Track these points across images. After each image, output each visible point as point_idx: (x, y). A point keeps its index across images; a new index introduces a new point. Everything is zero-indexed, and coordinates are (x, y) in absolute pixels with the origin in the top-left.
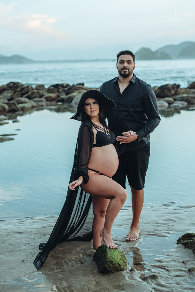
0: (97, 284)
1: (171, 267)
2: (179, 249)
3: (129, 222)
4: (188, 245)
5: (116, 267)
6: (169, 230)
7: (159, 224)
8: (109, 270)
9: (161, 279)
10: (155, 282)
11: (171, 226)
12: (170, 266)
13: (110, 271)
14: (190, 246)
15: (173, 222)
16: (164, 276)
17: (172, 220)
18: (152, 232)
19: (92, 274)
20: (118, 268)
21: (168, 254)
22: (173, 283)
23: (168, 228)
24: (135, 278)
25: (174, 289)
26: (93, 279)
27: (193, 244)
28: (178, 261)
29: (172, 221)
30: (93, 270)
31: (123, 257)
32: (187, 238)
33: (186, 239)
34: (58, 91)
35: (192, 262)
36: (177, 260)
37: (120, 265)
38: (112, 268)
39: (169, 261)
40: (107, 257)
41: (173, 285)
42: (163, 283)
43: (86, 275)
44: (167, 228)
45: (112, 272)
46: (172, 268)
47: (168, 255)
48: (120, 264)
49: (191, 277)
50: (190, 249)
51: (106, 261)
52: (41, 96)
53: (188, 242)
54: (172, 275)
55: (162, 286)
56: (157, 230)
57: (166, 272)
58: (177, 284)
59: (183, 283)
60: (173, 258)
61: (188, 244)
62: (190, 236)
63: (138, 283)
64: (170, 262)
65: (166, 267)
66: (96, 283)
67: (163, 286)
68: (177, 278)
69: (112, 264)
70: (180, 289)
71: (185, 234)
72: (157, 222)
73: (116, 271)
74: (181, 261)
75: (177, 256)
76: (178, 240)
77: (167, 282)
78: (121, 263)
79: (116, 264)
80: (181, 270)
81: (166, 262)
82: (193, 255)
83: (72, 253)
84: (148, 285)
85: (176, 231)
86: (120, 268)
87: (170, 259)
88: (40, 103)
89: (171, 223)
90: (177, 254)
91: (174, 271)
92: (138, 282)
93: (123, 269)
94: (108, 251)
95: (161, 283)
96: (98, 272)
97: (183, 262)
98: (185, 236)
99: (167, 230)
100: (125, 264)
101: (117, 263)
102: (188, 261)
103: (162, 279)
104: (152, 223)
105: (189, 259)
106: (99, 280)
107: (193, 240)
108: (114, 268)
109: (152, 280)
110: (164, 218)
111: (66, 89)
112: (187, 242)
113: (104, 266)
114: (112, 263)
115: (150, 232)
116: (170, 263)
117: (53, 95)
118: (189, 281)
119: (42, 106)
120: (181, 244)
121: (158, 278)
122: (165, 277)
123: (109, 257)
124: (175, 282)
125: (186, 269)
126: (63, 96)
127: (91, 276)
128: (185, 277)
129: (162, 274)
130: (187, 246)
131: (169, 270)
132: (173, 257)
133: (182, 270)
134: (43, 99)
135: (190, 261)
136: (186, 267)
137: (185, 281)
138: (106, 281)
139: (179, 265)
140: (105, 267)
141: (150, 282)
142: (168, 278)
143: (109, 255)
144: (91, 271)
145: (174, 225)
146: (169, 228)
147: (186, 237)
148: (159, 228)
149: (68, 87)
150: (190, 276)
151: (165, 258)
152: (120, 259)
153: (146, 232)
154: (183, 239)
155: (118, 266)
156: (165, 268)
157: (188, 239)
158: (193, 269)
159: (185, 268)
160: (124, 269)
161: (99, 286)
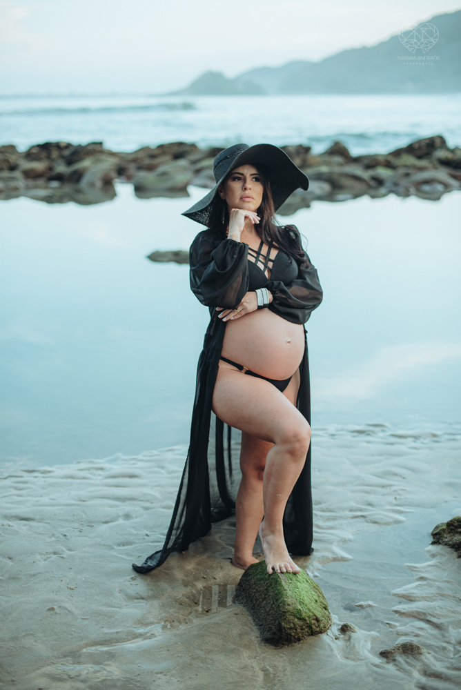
9: (429, 653)
10: (419, 665)
13: (294, 637)
15: (400, 479)
17: (396, 474)
18: (361, 510)
21: (422, 575)
23: (396, 498)
24: (361, 653)
28: (454, 597)
34: (49, 157)
36: (450, 593)
38: (299, 631)
44: (394, 497)
51: (285, 612)
52: (13, 168)
56: (370, 504)
60: (439, 588)
63: (376, 673)
64: (434, 600)
65: (431, 615)
67: (443, 676)
73: (309, 635)
75: (446, 581)
78: (319, 612)
81: (424, 599)
85: (419, 506)
87: (433, 591)
88: (13, 184)
92: (375, 669)
94: (283, 583)
99: (394, 502)
109: (409, 660)
111: (66, 152)
117: (39, 166)
119: (16, 189)
121: (421, 654)
122: (437, 647)
126: (61, 168)
134: (17, 174)
142: (444, 649)
145: (407, 488)
146: (398, 497)
148: (372, 498)
151: (417, 586)
155: (313, 622)
161: (275, 685)
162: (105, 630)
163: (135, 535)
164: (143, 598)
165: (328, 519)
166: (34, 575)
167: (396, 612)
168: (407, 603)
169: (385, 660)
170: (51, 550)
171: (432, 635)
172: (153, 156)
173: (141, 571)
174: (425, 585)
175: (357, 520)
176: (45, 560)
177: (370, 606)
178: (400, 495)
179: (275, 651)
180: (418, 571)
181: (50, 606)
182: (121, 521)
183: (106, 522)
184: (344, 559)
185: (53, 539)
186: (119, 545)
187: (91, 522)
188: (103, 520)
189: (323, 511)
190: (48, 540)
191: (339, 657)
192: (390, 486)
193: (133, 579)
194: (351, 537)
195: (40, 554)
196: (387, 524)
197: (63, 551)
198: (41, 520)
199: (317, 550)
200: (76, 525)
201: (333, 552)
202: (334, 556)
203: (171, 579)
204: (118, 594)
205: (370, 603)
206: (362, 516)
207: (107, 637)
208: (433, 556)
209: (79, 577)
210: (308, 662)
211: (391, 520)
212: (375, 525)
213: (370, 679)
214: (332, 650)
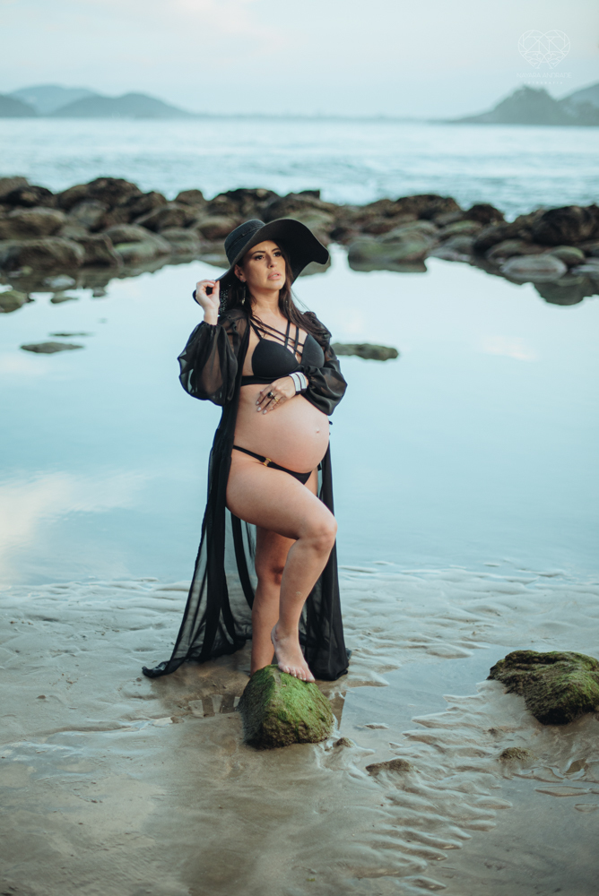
0: (235, 773)
1: (454, 743)
2: (491, 693)
3: (365, 610)
4: (517, 685)
5: (295, 732)
6: (476, 637)
7: (451, 621)
8: (275, 736)
9: (418, 772)
10: (400, 780)
11: (483, 628)
12: (450, 739)
13: (276, 740)
14: (521, 687)
15: (493, 615)
16: (430, 766)
17: (490, 611)
18: (425, 641)
19: (225, 746)
20: (301, 733)
21: (456, 705)
22: (450, 786)
23: (474, 633)
24: (345, 765)
25: (448, 803)
26: (226, 760)
27: (532, 681)
28: (479, 728)
29: (490, 614)
30: (232, 735)
31: (323, 706)
32: (518, 665)
33: (514, 668)
34: (240, 211)
35: (517, 733)
36: (476, 724)
37: (306, 726)
38: (282, 734)
39: (452, 726)
40: (270, 702)
41: (447, 791)
42: (420, 783)
43: (210, 748)
45: (282, 745)
46: (457, 746)
47: (455, 709)
48: (308, 723)
49: (506, 775)
50: (520, 695)
51: (268, 713)
52: (187, 224)
53: (519, 676)
54: (454, 766)
55: (414, 791)
56: (439, 637)
57: (439, 756)
58: (462, 790)
59: (478, 788)
60: (467, 718)
61: (518, 681)
62: (528, 659)
63: (350, 781)
65: (442, 741)
66: (234, 770)
68: (466, 774)
69: (283, 722)
70: (465, 805)
71: (514, 653)
72: (445, 614)
73: (295, 742)
74: (489, 727)
75: (478, 713)
76: (492, 669)
77: (433, 784)
78: (310, 720)
79: (295, 722)
80: (481, 754)
81: (445, 726)
82: (525, 713)
83: (184, 685)
84: (376, 785)
85: (497, 643)
86: (307, 734)
88: (182, 245)
89: (485, 619)
90: (481, 708)
91: (461, 755)
92: (351, 778)
93: (315, 737)
94: (276, 686)
95: (415, 785)
96: (243, 741)
97: (493, 731)
98: (511, 659)
99: (471, 637)
100: (323, 724)
101: (298, 719)
102: (507, 730)
103: (422, 772)
104: (432, 615)
105: (513, 724)
106: (242, 764)
107: (533, 670)
108: (288, 734)
109: (391, 775)
110: (470, 603)
111: (264, 205)
112: (515, 676)
113: (262, 725)
114: (282, 717)
115: (419, 641)
116: (454, 731)
117: (223, 222)
118: (498, 786)
119: (186, 251)
120: (499, 679)
122: (432, 769)
123: (275, 702)
124: (457, 785)
125: (498, 752)
127: (222, 751)
128: (488, 772)
129: (426, 760)
130: (513, 688)
131: (448, 749)
132: (468, 715)
133: (484, 753)
134: (191, 232)
135: (513, 730)
136: (497, 744)
137: (484, 783)
138: (259, 768)
139: (479, 738)
140: (262, 729)
141: (385, 780)
142: (438, 771)
143: (278, 695)
144: (224, 736)
145: (495, 625)
146: (477, 632)
147: (515, 661)
149: (272, 200)
150: (503, 772)
151: (444, 715)
152: (311, 709)
153: (408, 638)
154: (506, 667)
155: (300, 728)
156: (438, 744)
157: (519, 668)
158: (513, 752)
159: (496, 747)
160: (319, 738)
162: (90, 720)
163: (159, 642)
164: (140, 697)
165: (383, 646)
166: (37, 668)
167: (406, 735)
168: (424, 729)
169: (368, 773)
170: (64, 648)
171: (433, 758)
172: (389, 215)
173: (149, 674)
174: (453, 715)
175: (417, 650)
176: (54, 656)
177: (381, 727)
178: (481, 630)
179: (254, 753)
180: (454, 702)
181: (41, 694)
182: (151, 629)
183: (135, 629)
184: (378, 684)
185: (71, 639)
186: (138, 650)
187: (118, 627)
188: (132, 627)
189: (382, 638)
190: (66, 639)
191: (319, 764)
192: (477, 621)
193: (139, 680)
194: (400, 665)
195: (51, 651)
196: (449, 657)
197: (76, 650)
198: (64, 622)
199: (352, 673)
200: (100, 629)
201: (369, 676)
202: (368, 680)
203: (180, 683)
204: (116, 692)
205: (383, 725)
206: (424, 647)
207: (88, 725)
208: (482, 689)
209: (82, 673)
210: (283, 765)
211: (454, 653)
212: (434, 656)
213: (341, 785)
214: (314, 757)
